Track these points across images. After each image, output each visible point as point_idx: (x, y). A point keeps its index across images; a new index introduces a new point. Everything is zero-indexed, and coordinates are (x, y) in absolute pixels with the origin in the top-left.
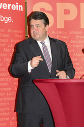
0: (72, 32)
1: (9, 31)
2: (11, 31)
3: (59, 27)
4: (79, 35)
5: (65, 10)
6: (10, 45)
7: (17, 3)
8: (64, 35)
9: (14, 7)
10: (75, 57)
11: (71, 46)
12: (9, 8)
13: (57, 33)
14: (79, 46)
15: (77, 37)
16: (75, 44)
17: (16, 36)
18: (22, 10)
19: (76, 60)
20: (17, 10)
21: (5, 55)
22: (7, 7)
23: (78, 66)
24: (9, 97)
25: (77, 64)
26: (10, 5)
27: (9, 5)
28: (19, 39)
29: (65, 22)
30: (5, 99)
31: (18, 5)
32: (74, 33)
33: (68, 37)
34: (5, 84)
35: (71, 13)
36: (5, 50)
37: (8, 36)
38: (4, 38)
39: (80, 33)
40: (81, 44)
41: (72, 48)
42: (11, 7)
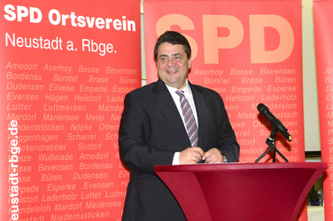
0: (233, 72)
1: (109, 70)
2: (112, 71)
3: (207, 61)
4: (248, 76)
5: (218, 28)
6: (110, 99)
7: (124, 17)
8: (218, 77)
9: (117, 24)
10: (241, 121)
11: (233, 99)
12: (108, 27)
13: (205, 72)
14: (249, 98)
15: (244, 81)
16: (241, 94)
17: (122, 80)
18: (134, 30)
19: (243, 125)
20: (125, 29)
21: (100, 118)
22: (105, 25)
23: (246, 138)
24: (110, 200)
25: (245, 134)
26: (111, 20)
27: (109, 21)
28: (129, 85)
29: (220, 51)
30: (103, 205)
31: (126, 20)
32: (238, 73)
33: (225, 81)
34: (101, 176)
35: (231, 33)
36: (101, 108)
37: (106, 80)
38: (99, 85)
39: (251, 72)
40: (252, 93)
41: (234, 103)
42: (111, 24)
